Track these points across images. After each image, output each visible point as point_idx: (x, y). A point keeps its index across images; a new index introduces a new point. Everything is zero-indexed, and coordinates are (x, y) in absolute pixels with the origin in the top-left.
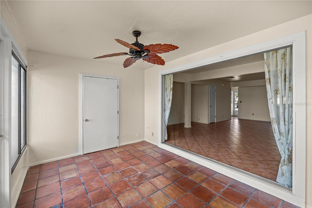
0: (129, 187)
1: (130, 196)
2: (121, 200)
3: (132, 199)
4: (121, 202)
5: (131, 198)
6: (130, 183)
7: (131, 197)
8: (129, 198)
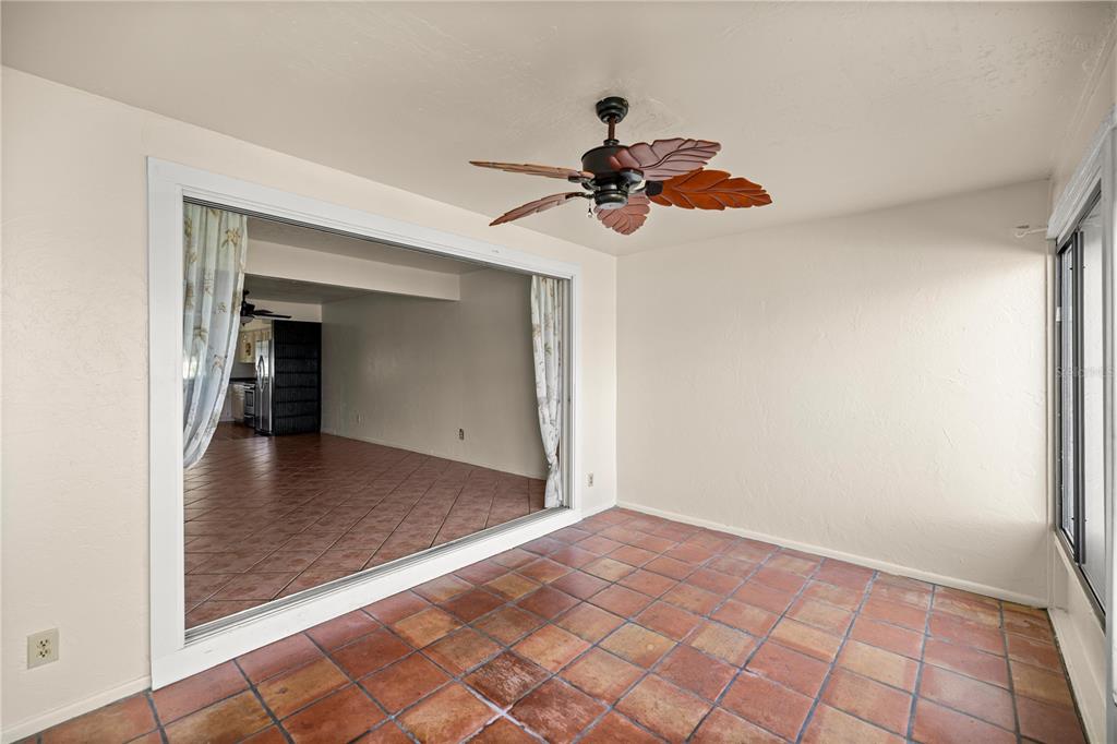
0: (617, 721)
1: (656, 704)
2: (686, 723)
3: (668, 697)
4: (693, 720)
5: (665, 699)
6: (589, 722)
7: (659, 702)
8: (666, 707)
